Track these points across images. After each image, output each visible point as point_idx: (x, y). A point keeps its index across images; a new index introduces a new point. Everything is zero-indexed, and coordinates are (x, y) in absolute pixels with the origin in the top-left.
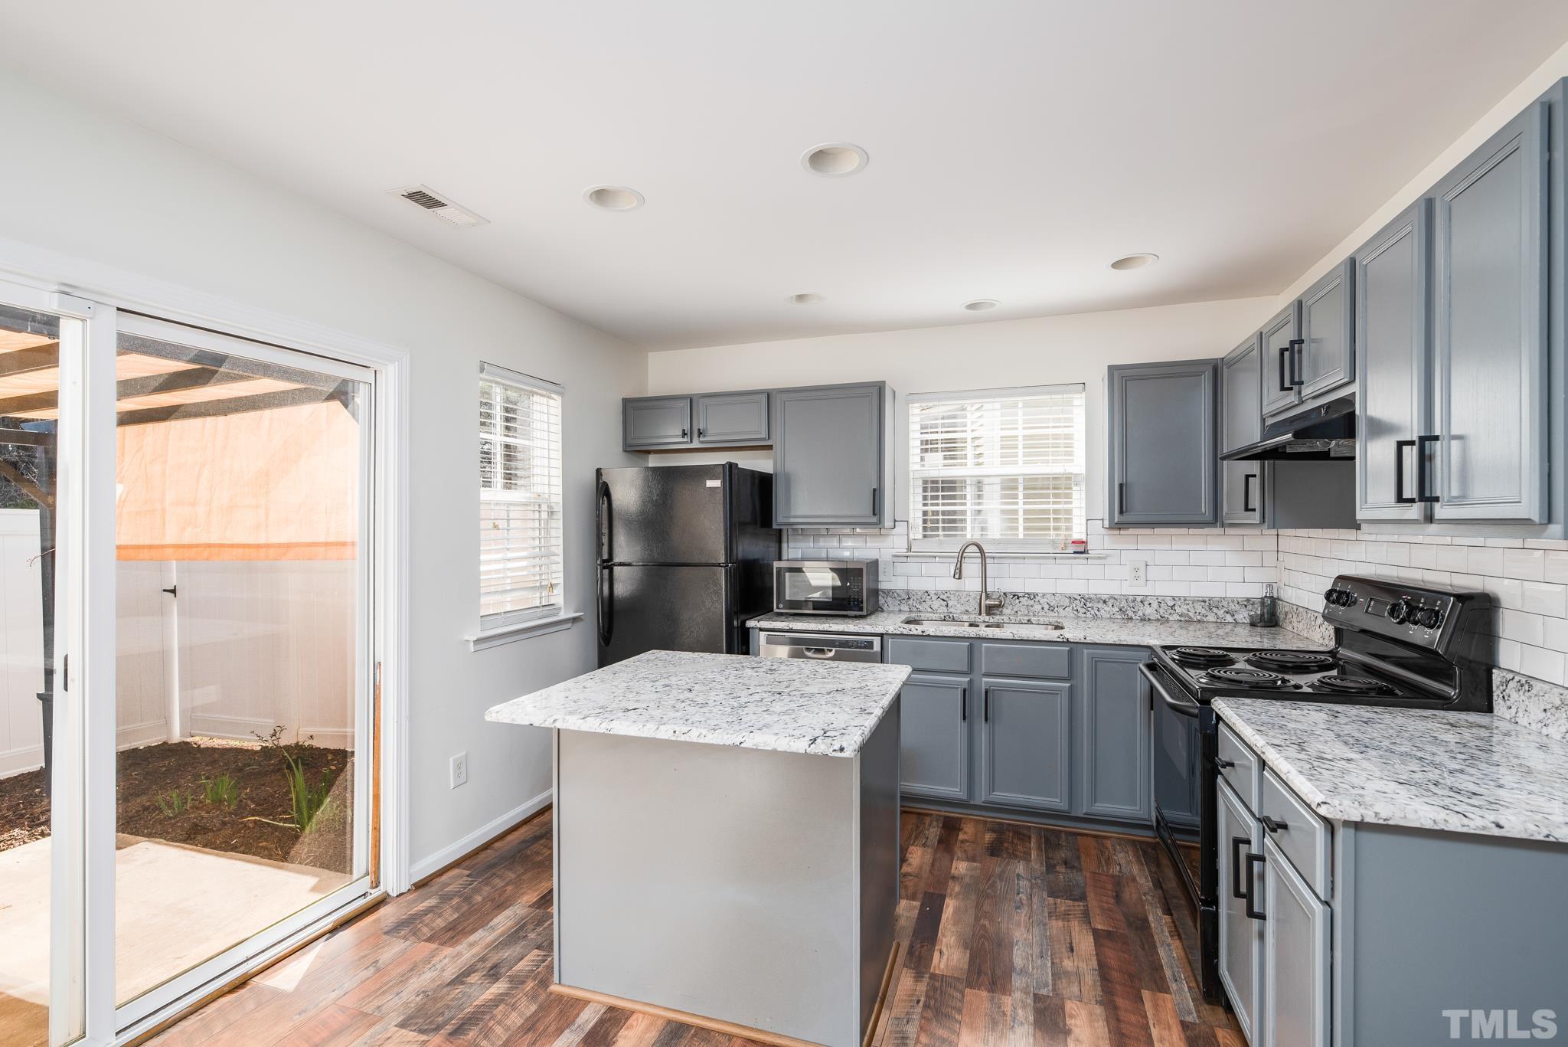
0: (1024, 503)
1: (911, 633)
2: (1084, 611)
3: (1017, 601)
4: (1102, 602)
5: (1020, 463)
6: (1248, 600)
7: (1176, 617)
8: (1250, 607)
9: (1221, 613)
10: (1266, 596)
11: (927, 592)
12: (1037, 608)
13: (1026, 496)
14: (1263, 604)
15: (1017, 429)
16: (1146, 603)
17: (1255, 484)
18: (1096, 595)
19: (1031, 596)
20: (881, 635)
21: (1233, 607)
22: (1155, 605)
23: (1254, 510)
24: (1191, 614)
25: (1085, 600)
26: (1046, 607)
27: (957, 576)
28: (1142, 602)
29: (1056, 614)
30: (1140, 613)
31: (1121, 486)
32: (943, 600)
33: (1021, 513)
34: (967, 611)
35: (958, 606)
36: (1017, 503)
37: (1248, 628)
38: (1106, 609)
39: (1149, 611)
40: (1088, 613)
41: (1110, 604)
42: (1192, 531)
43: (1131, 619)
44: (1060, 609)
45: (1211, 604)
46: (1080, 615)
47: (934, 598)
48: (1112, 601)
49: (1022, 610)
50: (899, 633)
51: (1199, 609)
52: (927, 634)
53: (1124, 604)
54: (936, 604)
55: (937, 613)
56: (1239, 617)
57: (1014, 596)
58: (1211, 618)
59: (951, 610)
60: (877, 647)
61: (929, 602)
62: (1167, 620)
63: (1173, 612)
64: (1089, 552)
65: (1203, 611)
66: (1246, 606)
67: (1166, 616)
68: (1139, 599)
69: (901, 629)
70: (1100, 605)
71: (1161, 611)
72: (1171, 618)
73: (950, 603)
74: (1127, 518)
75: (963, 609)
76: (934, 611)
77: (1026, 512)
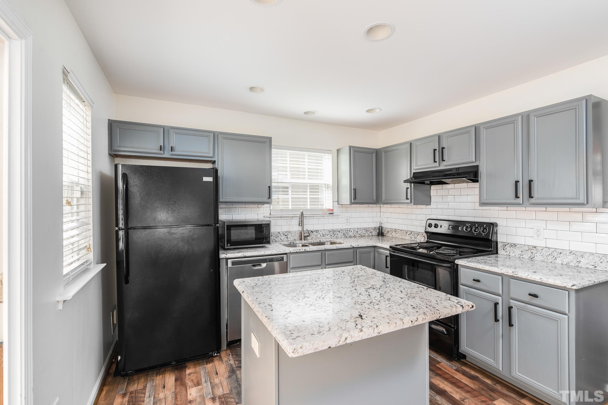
0: (310, 195)
1: (300, 251)
2: (333, 235)
3: (312, 233)
4: (338, 232)
5: (307, 178)
6: (375, 228)
7: (358, 235)
8: (375, 230)
9: (369, 233)
10: (380, 226)
11: (279, 233)
12: (319, 236)
13: (310, 192)
14: (379, 229)
15: (305, 165)
16: (350, 231)
17: (409, 190)
18: (337, 229)
19: (317, 231)
21: (372, 230)
22: (353, 232)
23: (408, 199)
24: (362, 234)
25: (334, 231)
26: (322, 235)
27: (300, 225)
28: (349, 231)
29: (325, 238)
30: (349, 235)
31: (355, 190)
32: (286, 235)
33: (309, 198)
34: (295, 239)
35: (292, 237)
36: (307, 195)
37: (376, 237)
38: (340, 234)
39: (351, 234)
40: (335, 236)
41: (341, 232)
42: (361, 206)
43: (346, 237)
44: (326, 236)
45: (366, 230)
46: (333, 237)
47: (282, 235)
48: (341, 231)
49: (314, 237)
50: (295, 252)
51: (364, 232)
52: (306, 250)
53: (344, 232)
54: (283, 237)
55: (283, 241)
56: (373, 234)
57: (311, 232)
58: (367, 235)
59: (289, 239)
60: (285, 260)
61: (280, 237)
62: (356, 236)
63: (357, 233)
64: (334, 213)
65: (365, 233)
66: (374, 230)
67: (356, 235)
68: (349, 230)
69: (296, 250)
70: (338, 233)
71: (354, 233)
72: (357, 236)
73: (288, 237)
74: (356, 201)
75: (293, 239)
76: (282, 241)
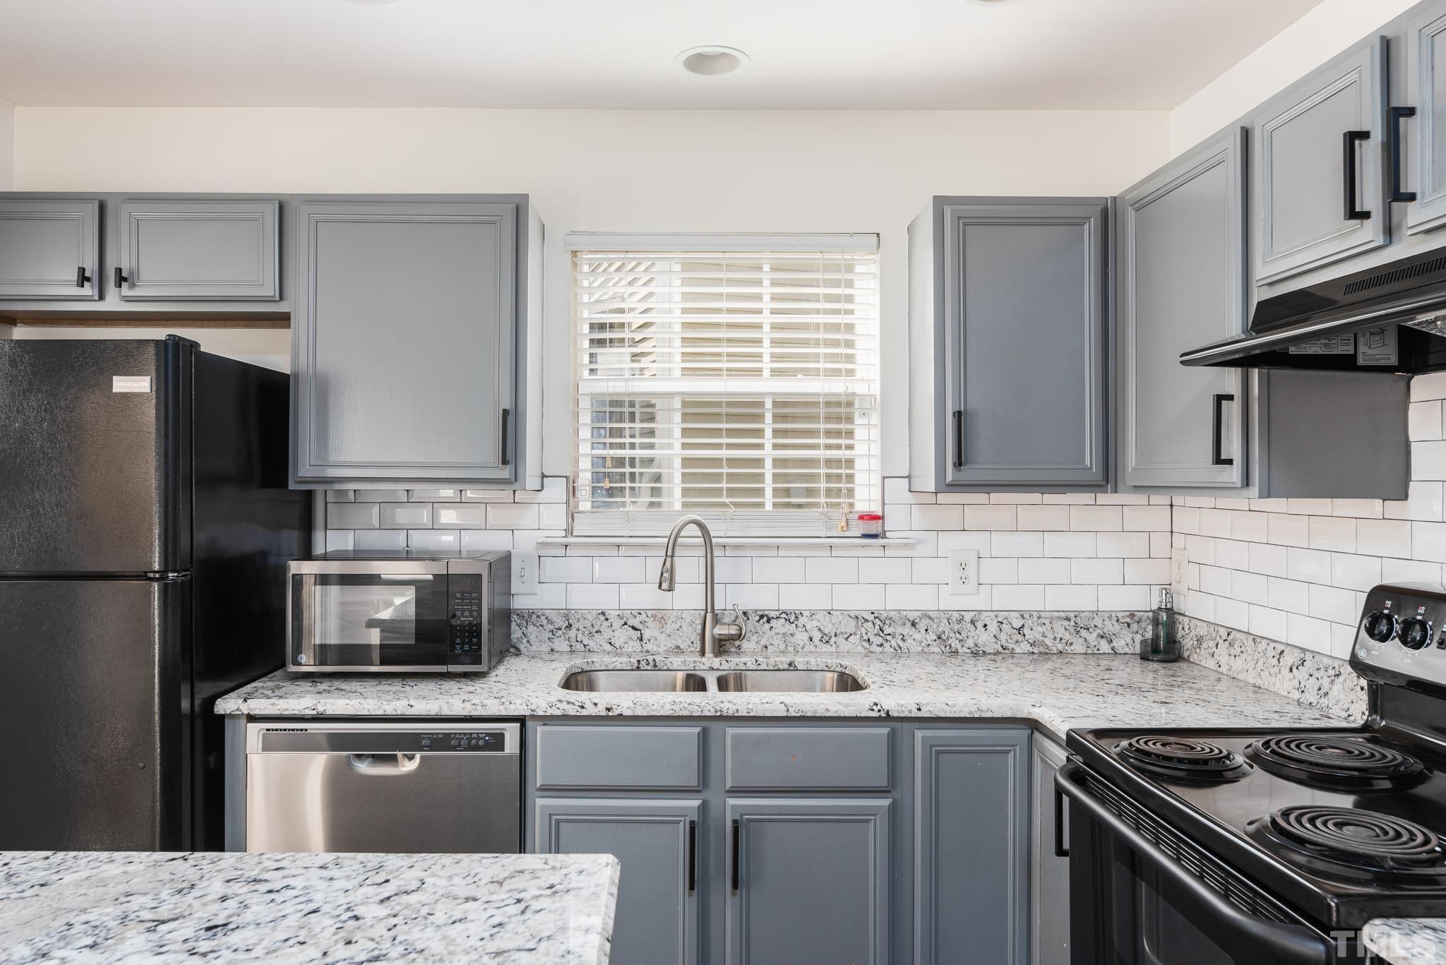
0: (775, 446)
1: (584, 712)
2: (880, 640)
3: (767, 626)
4: (909, 624)
5: (766, 373)
6: (1132, 615)
7: (1025, 647)
8: (1134, 627)
9: (1092, 637)
10: (1160, 609)
11: (603, 613)
12: (801, 637)
13: (776, 433)
14: (1156, 622)
15: (759, 312)
16: (980, 625)
17: (1233, 411)
18: (899, 611)
19: (791, 617)
20: (521, 720)
21: (1111, 627)
22: (993, 627)
23: (1230, 462)
24: (1048, 642)
25: (881, 622)
26: (817, 636)
27: (665, 586)
28: (973, 622)
29: (833, 649)
30: (970, 643)
31: (958, 415)
32: (634, 628)
33: (768, 463)
34: (678, 647)
35: (662, 638)
36: (760, 446)
37: (1139, 661)
38: (917, 636)
39: (984, 639)
40: (887, 645)
41: (922, 626)
42: (1049, 498)
43: (956, 652)
44: (841, 640)
45: (1077, 623)
46: (874, 648)
47: (617, 623)
48: (926, 621)
49: (775, 642)
50: (558, 713)
51: (1061, 633)
52: (616, 712)
53: (944, 626)
54: (622, 636)
55: (621, 655)
56: (1119, 644)
57: (762, 617)
58: (1079, 647)
59: (649, 647)
60: (511, 745)
61: (607, 633)
62: (1012, 652)
63: (1020, 638)
64: (888, 534)
65: (1067, 636)
66: (1129, 626)
67: (1011, 646)
68: (968, 617)
69: (564, 706)
70: (907, 630)
71: (1003, 637)
72: (1018, 650)
73: (647, 634)
74: (968, 474)
75: (670, 644)
76: (616, 650)
77: (777, 462)
